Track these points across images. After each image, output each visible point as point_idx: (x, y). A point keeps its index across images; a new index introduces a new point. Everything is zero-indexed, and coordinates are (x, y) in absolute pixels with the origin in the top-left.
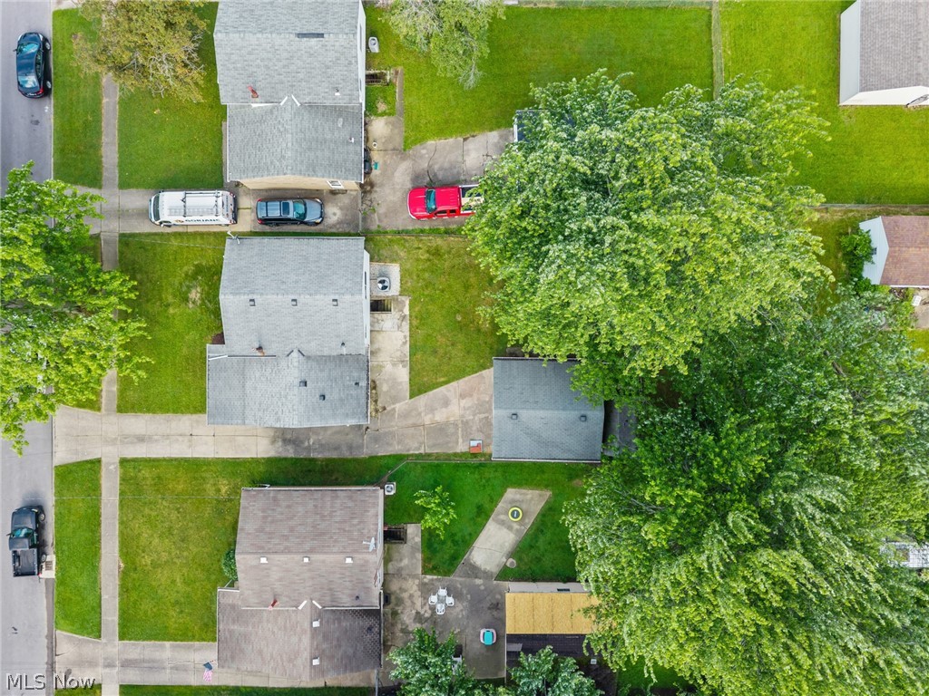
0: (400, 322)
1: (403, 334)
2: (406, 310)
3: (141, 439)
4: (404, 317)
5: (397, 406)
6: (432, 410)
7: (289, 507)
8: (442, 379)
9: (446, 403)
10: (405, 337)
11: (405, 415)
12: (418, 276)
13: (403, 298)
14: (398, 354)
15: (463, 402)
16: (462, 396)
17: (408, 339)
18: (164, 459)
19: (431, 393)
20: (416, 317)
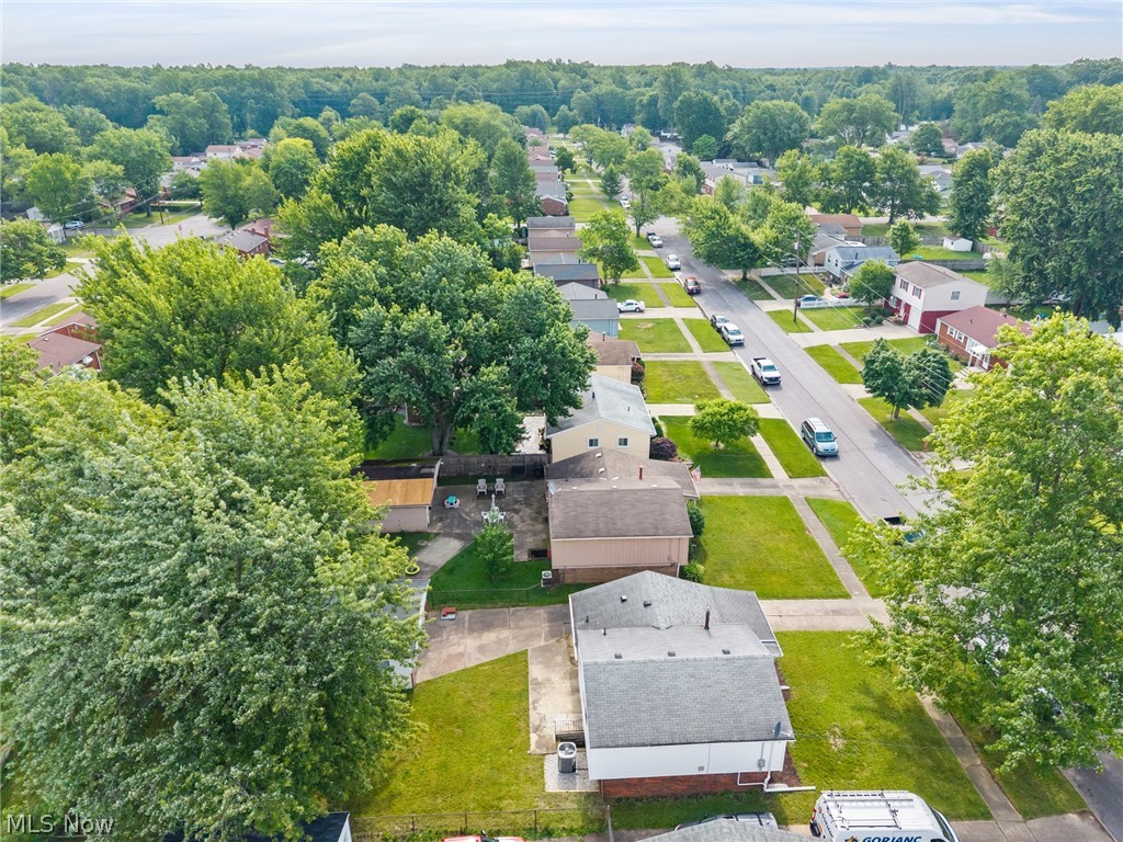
0: (543, 724)
1: (539, 711)
2: (534, 738)
3: (836, 612)
4: (537, 729)
5: (542, 643)
6: (499, 641)
7: (641, 523)
8: (486, 668)
9: (481, 649)
10: (535, 708)
11: (532, 636)
12: (516, 777)
13: (539, 751)
14: (543, 691)
15: (461, 649)
16: (462, 655)
17: (531, 707)
18: (802, 598)
19: (501, 655)
20: (519, 731)
